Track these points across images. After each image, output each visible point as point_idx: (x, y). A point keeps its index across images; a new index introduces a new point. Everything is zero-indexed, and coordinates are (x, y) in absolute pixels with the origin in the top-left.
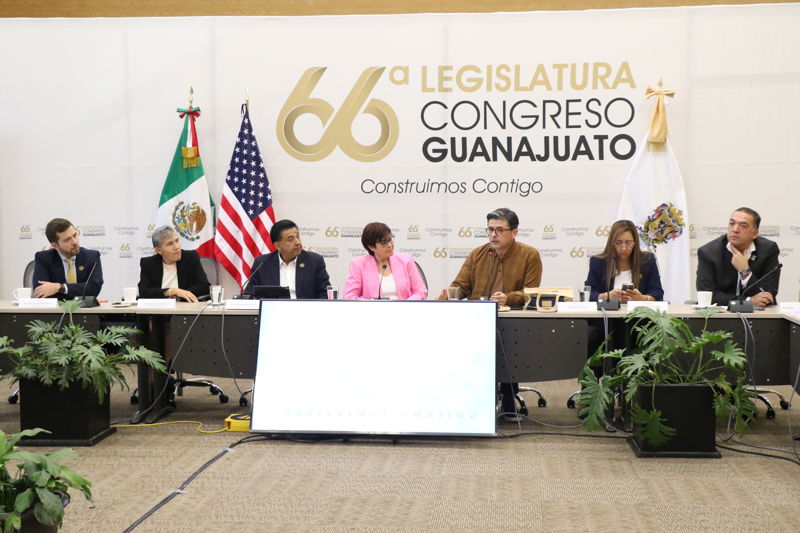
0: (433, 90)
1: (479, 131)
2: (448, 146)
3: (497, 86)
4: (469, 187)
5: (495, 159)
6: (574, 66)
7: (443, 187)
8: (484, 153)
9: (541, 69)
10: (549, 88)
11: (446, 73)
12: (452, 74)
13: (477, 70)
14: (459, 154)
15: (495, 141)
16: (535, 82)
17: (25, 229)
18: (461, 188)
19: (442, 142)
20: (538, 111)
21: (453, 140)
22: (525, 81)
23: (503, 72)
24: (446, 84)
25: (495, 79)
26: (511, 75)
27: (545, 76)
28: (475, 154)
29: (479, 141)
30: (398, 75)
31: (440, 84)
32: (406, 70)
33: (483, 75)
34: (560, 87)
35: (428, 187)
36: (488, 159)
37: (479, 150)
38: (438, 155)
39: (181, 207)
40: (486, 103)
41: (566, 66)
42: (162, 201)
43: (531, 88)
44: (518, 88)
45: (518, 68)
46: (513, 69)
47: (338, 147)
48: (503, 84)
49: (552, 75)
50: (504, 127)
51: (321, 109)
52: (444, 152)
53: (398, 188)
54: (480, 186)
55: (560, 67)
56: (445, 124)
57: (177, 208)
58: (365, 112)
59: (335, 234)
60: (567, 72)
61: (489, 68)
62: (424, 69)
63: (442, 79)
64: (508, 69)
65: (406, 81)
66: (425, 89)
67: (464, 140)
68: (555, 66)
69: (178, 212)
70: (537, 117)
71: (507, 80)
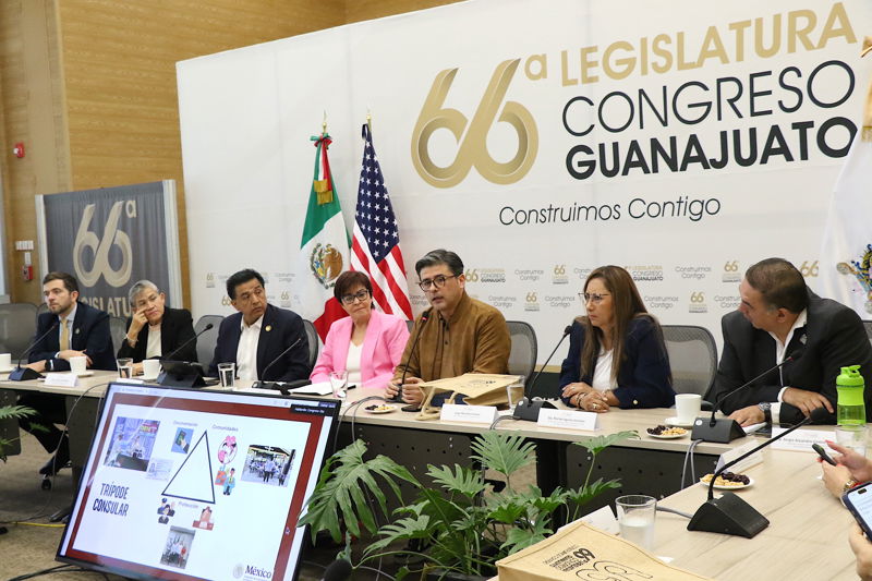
0: (575, 82)
1: (633, 132)
2: (596, 157)
3: (655, 65)
4: (624, 210)
5: (655, 170)
6: (759, 22)
7: (592, 211)
8: (641, 163)
9: (712, 33)
10: (725, 60)
11: (591, 57)
12: (597, 56)
13: (628, 47)
14: (610, 166)
15: (655, 144)
16: (705, 54)
17: (210, 277)
18: (614, 213)
19: (589, 151)
20: (711, 96)
21: (602, 147)
22: (691, 55)
23: (662, 45)
24: (592, 72)
25: (652, 57)
26: (673, 49)
27: (718, 42)
28: (629, 164)
29: (634, 146)
30: (536, 68)
31: (584, 72)
32: (543, 59)
33: (637, 53)
34: (740, 57)
35: (574, 214)
36: (646, 171)
37: (635, 160)
38: (585, 169)
39: (319, 251)
40: (641, 92)
41: (748, 23)
42: (304, 243)
43: (700, 64)
44: (682, 66)
45: (681, 36)
46: (674, 39)
47: (473, 169)
48: (662, 62)
49: (729, 40)
50: (665, 123)
51: (453, 121)
52: (592, 164)
53: (540, 217)
54: (638, 208)
55: (739, 27)
56: (592, 127)
57: (315, 251)
58: (500, 120)
59: (475, 277)
60: (749, 33)
61: (644, 41)
62: (564, 54)
63: (587, 65)
64: (667, 39)
65: (543, 74)
66: (566, 82)
67: (615, 145)
68: (732, 26)
69: (316, 256)
70: (709, 104)
71: (667, 55)
